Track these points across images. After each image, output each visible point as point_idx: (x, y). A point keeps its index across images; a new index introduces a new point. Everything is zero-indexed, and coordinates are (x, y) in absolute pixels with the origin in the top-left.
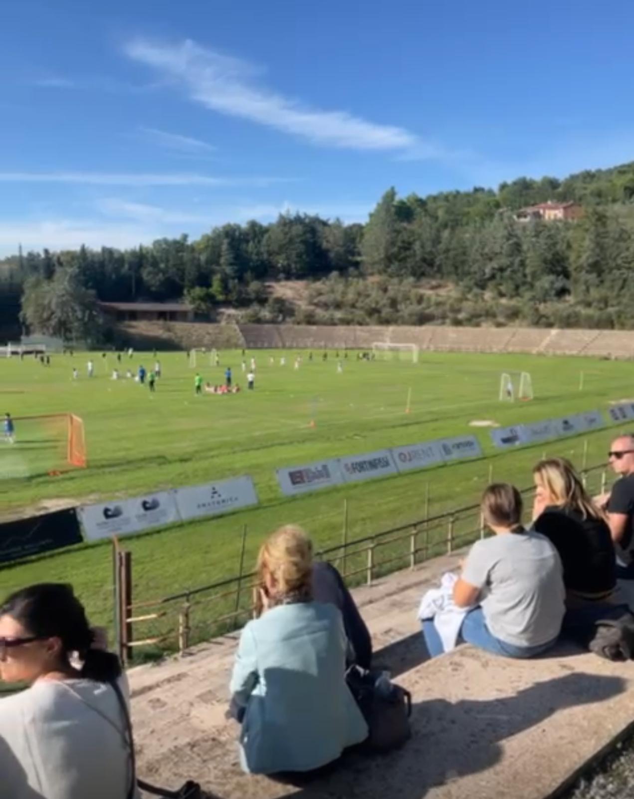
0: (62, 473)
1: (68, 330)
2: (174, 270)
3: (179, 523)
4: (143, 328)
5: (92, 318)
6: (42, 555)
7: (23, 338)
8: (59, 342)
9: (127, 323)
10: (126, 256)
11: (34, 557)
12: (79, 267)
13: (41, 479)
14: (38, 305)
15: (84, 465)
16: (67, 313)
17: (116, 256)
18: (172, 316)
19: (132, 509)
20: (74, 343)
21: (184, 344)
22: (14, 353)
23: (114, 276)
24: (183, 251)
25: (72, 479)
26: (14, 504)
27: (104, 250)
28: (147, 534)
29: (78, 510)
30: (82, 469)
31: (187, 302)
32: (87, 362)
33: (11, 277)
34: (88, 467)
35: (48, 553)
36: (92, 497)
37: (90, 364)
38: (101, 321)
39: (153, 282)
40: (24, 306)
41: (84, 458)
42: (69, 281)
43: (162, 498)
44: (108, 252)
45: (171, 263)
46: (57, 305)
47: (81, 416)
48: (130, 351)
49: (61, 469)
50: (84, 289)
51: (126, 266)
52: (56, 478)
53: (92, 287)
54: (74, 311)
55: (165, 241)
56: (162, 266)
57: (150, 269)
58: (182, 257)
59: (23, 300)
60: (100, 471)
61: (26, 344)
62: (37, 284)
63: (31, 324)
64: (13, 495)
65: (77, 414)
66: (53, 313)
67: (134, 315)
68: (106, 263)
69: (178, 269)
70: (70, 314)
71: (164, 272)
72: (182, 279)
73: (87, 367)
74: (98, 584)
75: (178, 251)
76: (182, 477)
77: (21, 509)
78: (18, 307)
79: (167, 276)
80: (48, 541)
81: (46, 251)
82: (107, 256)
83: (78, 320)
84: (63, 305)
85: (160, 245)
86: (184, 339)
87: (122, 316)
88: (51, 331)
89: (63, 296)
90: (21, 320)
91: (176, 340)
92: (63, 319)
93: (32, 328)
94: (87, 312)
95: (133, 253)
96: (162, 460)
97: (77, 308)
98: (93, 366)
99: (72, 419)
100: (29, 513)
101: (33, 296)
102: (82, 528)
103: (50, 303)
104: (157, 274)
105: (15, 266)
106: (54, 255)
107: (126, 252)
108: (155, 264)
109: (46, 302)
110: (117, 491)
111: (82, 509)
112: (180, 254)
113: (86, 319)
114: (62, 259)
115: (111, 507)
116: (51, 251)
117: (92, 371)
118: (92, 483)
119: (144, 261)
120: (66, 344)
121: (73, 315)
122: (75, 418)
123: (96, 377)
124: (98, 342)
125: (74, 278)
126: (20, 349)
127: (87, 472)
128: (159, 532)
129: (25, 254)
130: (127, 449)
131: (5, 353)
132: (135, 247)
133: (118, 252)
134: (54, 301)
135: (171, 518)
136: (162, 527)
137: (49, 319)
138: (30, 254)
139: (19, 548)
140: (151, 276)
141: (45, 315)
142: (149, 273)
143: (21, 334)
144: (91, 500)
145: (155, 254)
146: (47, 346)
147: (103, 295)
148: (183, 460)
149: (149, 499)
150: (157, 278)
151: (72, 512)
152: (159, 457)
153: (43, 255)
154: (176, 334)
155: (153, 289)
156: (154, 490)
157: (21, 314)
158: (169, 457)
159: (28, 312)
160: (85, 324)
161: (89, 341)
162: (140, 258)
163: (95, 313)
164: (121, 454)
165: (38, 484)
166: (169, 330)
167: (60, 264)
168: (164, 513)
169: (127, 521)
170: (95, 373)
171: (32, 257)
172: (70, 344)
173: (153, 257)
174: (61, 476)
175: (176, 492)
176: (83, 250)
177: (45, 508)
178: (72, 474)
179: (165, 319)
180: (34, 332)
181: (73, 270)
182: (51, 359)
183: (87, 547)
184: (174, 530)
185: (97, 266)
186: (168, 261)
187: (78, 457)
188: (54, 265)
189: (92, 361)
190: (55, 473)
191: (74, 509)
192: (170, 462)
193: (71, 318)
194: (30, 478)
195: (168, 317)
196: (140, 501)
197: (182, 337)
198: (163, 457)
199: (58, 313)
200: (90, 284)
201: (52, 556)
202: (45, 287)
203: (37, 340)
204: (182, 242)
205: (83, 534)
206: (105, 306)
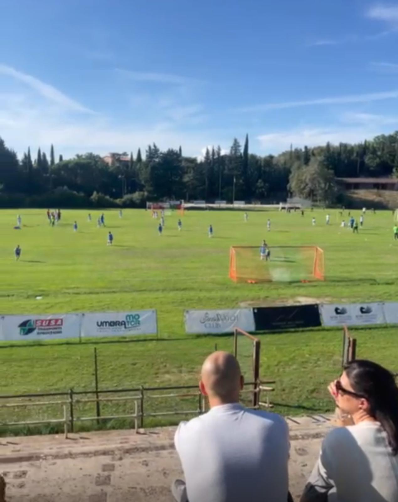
0: (310, 282)
1: (315, 195)
2: (388, 156)
3: (385, 325)
4: (362, 194)
5: (330, 187)
6: (297, 329)
7: (288, 200)
8: (309, 202)
9: (352, 191)
10: (355, 149)
11: (293, 330)
12: (325, 157)
13: (295, 284)
14: (299, 180)
15: (323, 279)
16: (315, 185)
17: (349, 148)
18: (384, 187)
19: (353, 310)
20: (318, 203)
21: (390, 205)
22: (283, 208)
23: (346, 161)
24: (394, 142)
25: (315, 286)
26: (282, 296)
27: (341, 145)
28: (362, 329)
29: (320, 307)
30: (322, 281)
31: (394, 177)
32: (325, 215)
33: (285, 163)
34: (325, 280)
35: (301, 329)
36: (327, 299)
37: (327, 216)
38: (336, 189)
39: (372, 164)
40: (291, 181)
41: (323, 275)
42: (319, 165)
43: (374, 307)
44: (344, 146)
45: (386, 151)
46: (310, 180)
47: (322, 248)
48: (364, 209)
49: (309, 279)
50: (326, 170)
51: (355, 155)
52: (305, 284)
53: (332, 169)
54: (319, 183)
55: (383, 137)
56: (379, 153)
57: (371, 156)
58: (394, 146)
59: (291, 176)
60: (333, 283)
61: (290, 203)
62: (299, 168)
63: (294, 191)
64: (281, 291)
65: (320, 247)
66: (307, 185)
67: (357, 186)
68: (342, 152)
69: (390, 155)
70: (317, 185)
71: (380, 157)
72: (393, 161)
73: (326, 218)
74: (331, 354)
75: (391, 143)
76: (387, 294)
77: (285, 300)
78: (288, 182)
79: (382, 159)
80: (302, 322)
81: (306, 148)
82: (342, 148)
83: (322, 189)
84: (313, 180)
85: (379, 139)
86: (391, 202)
87: (349, 186)
88: (305, 195)
89: (314, 174)
90: (288, 188)
91: (385, 203)
92: (312, 188)
93: (294, 194)
94: (328, 184)
95: (360, 146)
96: (373, 282)
97: (321, 181)
98: (329, 218)
99: (317, 249)
100: (290, 303)
101: (296, 175)
102: (321, 317)
103: (305, 179)
104: (375, 159)
105: (288, 157)
106: (310, 150)
107: (355, 145)
108: (374, 152)
109: (304, 178)
110: (343, 298)
111: (322, 306)
112: (393, 145)
113: (327, 188)
114: (315, 152)
115: (340, 307)
116: (309, 147)
117: (328, 221)
118: (327, 290)
119: (367, 151)
120: (312, 203)
121: (319, 186)
122: (319, 249)
123: (331, 225)
124: (333, 203)
125: (321, 163)
126: (287, 206)
127: (324, 283)
128: (370, 329)
129: (293, 150)
130: (349, 272)
131: (278, 208)
132: (361, 142)
133: (350, 145)
134: (309, 177)
135: (379, 321)
136: (373, 326)
137: (304, 188)
138: (296, 150)
139: (285, 323)
140: (371, 160)
141: (302, 186)
142: (370, 158)
143: (287, 196)
144: (326, 301)
145: (375, 145)
146: (302, 205)
147: (338, 173)
148: (388, 284)
149: (365, 306)
150: (375, 161)
151: (316, 307)
152: (371, 280)
153: (303, 150)
154: (385, 198)
155: (372, 169)
156: (367, 301)
157: (288, 186)
158: (378, 280)
159: (293, 184)
160: (326, 191)
161: (327, 202)
162: (364, 149)
163: (332, 184)
164: (346, 275)
165: (295, 287)
166: (380, 196)
167: (314, 155)
168: (375, 317)
169: (349, 318)
170: (330, 222)
171: (297, 152)
172: (316, 203)
173: (373, 147)
174: (308, 284)
175: (384, 304)
176: (328, 146)
177: (299, 302)
178: (315, 284)
179: (378, 188)
180: (295, 196)
181: (320, 158)
182: (305, 213)
183: (324, 330)
184: (380, 330)
185: (336, 155)
186: (383, 150)
187: (319, 273)
188: (310, 156)
189: (329, 215)
190: (305, 281)
191: (317, 305)
192: (379, 284)
193: (317, 188)
194: (290, 283)
195: (380, 187)
196: (359, 306)
197: (388, 201)
198: (375, 280)
199: (310, 185)
200: (331, 167)
201: (303, 331)
202: (304, 169)
203: (297, 200)
204: (395, 136)
205: (322, 322)
206: (339, 180)
